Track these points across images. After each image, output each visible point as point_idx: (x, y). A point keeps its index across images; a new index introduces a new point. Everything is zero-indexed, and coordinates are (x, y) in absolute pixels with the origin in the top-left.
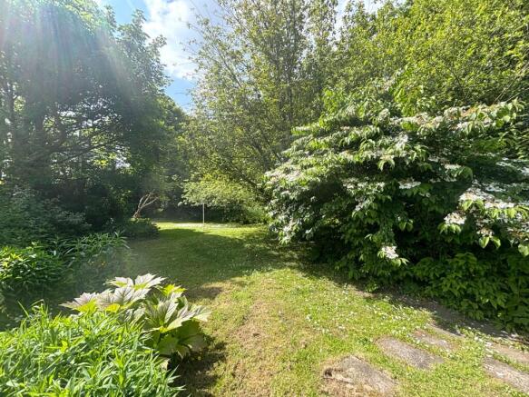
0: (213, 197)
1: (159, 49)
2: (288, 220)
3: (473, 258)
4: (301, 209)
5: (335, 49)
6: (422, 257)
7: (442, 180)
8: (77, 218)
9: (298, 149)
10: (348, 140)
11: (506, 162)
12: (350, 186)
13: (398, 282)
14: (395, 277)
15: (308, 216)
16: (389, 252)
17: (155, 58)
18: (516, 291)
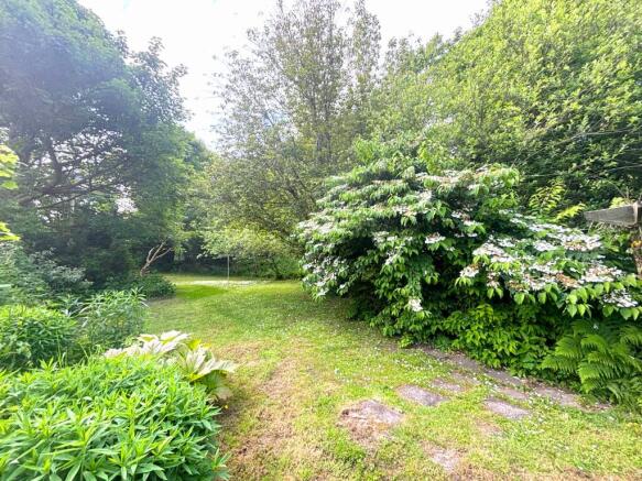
0: (240, 248)
1: (178, 79)
2: (322, 275)
3: (490, 309)
4: (336, 263)
5: (377, 86)
6: (453, 310)
7: (466, 235)
8: (75, 275)
9: (333, 199)
10: (378, 194)
11: (519, 218)
12: (380, 240)
13: (431, 336)
14: (428, 332)
15: (342, 270)
16: (415, 304)
17: (173, 88)
18: (527, 339)
